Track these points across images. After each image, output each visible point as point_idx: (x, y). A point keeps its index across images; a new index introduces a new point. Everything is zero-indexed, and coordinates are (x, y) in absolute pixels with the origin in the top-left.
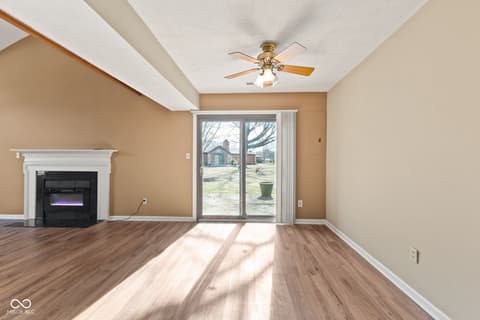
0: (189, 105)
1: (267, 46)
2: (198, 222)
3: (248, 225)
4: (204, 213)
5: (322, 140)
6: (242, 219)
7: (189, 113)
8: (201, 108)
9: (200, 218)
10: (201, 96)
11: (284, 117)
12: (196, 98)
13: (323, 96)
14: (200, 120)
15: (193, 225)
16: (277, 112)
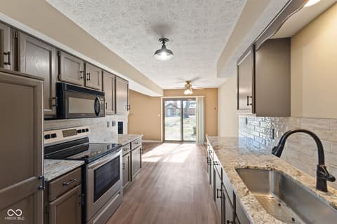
0: (160, 94)
1: (188, 82)
3: (184, 144)
4: (166, 139)
5: (216, 109)
6: (182, 142)
7: (159, 97)
8: (164, 96)
9: (164, 141)
10: (165, 91)
11: (199, 99)
12: (162, 93)
13: (216, 90)
14: (164, 100)
15: (161, 143)
16: (196, 97)
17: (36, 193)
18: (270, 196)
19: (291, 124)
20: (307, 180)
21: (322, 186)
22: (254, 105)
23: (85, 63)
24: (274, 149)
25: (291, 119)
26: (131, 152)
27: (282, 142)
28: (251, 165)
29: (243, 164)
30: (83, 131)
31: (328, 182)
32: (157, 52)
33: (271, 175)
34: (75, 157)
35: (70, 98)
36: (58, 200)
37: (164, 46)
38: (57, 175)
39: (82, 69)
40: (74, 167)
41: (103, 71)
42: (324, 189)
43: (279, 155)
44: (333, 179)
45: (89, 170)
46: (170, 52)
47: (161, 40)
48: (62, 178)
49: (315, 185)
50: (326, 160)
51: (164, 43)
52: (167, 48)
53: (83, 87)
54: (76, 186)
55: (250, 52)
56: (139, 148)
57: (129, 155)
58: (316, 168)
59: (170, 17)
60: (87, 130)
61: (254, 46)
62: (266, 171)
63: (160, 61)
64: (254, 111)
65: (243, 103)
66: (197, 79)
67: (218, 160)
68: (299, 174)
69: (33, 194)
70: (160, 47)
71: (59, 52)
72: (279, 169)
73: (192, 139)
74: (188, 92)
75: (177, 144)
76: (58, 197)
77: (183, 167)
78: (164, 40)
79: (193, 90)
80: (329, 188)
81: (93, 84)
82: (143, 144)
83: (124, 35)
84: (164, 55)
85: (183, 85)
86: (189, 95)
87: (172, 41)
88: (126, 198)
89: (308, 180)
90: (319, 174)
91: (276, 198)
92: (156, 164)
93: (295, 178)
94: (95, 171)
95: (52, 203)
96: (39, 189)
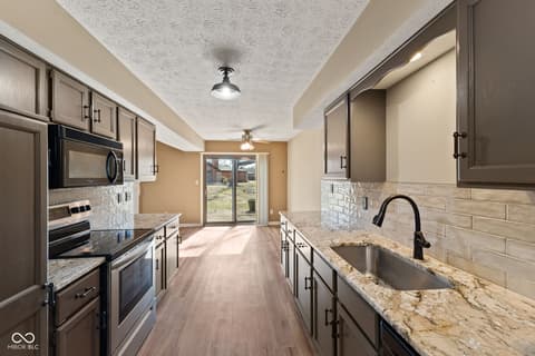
0: (200, 148)
1: (247, 132)
2: (204, 226)
3: (238, 227)
4: (208, 220)
5: (285, 172)
6: (234, 223)
7: (198, 153)
8: (206, 151)
9: (206, 224)
10: (206, 142)
11: (261, 157)
12: (203, 145)
13: (285, 145)
14: (205, 157)
15: (200, 228)
16: (257, 154)
17: (39, 311)
18: (368, 275)
19: (387, 190)
20: (404, 252)
21: (418, 255)
22: (349, 167)
23: (91, 92)
24: (376, 218)
25: (387, 184)
26: (165, 242)
27: (383, 210)
28: (347, 242)
29: (338, 242)
30: (83, 209)
31: (424, 249)
32: (216, 87)
33: (368, 251)
34: (75, 252)
35: (71, 152)
36: (68, 323)
37: (226, 79)
38: (69, 280)
39: (86, 103)
40: (91, 267)
41: (118, 107)
42: (421, 258)
43: (380, 225)
44: (428, 246)
45: (113, 272)
46: (235, 88)
47: (221, 68)
48: (73, 286)
49: (412, 255)
50: (422, 227)
51: (226, 73)
52: (232, 81)
53: (87, 132)
54: (93, 299)
55: (343, 102)
56: (175, 235)
57: (163, 246)
58: (413, 237)
59: (243, 41)
60: (88, 208)
61: (348, 95)
62: (362, 248)
63: (222, 101)
64: (349, 176)
65: (334, 165)
66: (260, 127)
67: (303, 242)
68: (396, 247)
69: (35, 315)
70: (220, 80)
71: (51, 70)
72: (375, 243)
73: (248, 218)
74: (246, 146)
75: (226, 228)
76: (67, 320)
77: (243, 259)
78: (226, 70)
79: (254, 143)
80: (425, 256)
81: (103, 128)
82: (180, 229)
83: (164, 54)
84: (226, 93)
85: (239, 135)
86: (248, 151)
87: (239, 72)
88: (159, 317)
89: (406, 251)
90: (416, 243)
91: (373, 277)
92: (199, 260)
93: (393, 250)
94: (120, 272)
95: (60, 329)
96: (44, 304)
